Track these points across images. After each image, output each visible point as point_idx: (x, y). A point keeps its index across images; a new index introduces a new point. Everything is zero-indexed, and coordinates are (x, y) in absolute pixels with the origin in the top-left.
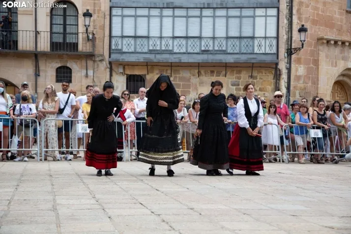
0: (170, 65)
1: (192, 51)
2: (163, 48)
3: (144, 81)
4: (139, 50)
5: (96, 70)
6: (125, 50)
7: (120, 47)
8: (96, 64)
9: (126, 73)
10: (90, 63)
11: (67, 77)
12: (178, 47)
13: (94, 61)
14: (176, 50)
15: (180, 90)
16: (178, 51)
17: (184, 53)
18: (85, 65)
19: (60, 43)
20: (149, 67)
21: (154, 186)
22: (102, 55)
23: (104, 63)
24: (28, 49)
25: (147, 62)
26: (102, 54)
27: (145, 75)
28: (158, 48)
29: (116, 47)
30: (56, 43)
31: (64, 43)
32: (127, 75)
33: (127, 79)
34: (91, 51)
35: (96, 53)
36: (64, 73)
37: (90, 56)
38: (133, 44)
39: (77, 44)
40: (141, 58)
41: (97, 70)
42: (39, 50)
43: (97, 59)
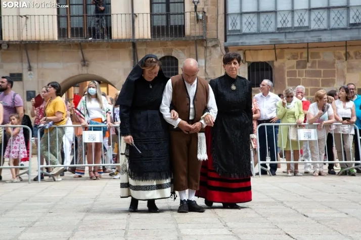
0: (306, 46)
1: (336, 26)
2: (296, 25)
3: (271, 70)
4: (263, 29)
5: (208, 58)
6: (245, 30)
7: (238, 28)
8: (208, 51)
9: (247, 60)
10: (201, 50)
11: (172, 69)
12: (316, 22)
13: (206, 48)
14: (314, 26)
15: (321, 79)
16: (316, 27)
17: (325, 30)
18: (195, 53)
19: (163, 27)
20: (277, 51)
21: (300, 211)
22: (216, 39)
23: (219, 48)
24: (124, 37)
25: (275, 45)
26: (216, 37)
27: (273, 62)
28: (289, 25)
29: (234, 28)
30: (158, 27)
31: (167, 26)
32: (248, 62)
33: (249, 68)
34: (201, 34)
35: (208, 36)
36: (168, 64)
37: (201, 41)
38: (256, 22)
39: (184, 26)
40: (267, 40)
41: (210, 59)
42: (137, 37)
43: (210, 44)
